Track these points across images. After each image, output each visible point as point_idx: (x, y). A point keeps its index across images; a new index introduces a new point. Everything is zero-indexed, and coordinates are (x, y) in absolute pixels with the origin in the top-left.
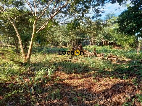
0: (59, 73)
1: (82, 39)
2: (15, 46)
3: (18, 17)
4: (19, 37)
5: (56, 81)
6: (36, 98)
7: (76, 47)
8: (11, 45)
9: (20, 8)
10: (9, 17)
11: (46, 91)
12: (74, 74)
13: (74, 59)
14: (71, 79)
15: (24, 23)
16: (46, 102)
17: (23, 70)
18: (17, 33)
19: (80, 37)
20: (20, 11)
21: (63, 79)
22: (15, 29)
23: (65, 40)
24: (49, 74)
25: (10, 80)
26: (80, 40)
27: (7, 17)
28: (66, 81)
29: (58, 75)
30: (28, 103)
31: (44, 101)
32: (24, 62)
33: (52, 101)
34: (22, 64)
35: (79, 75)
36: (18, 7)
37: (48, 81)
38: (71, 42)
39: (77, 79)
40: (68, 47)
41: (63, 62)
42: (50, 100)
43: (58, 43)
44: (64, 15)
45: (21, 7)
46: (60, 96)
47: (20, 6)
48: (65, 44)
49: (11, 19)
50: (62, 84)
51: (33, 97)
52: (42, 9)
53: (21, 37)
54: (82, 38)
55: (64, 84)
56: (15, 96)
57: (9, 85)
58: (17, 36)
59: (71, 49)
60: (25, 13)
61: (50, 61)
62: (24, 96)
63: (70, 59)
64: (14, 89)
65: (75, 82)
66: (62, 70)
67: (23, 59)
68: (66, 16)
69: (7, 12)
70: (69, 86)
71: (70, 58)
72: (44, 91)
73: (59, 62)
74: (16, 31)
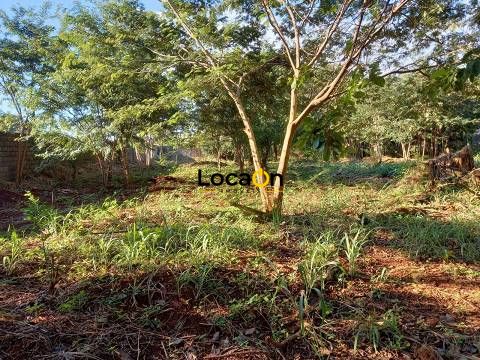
0: (382, 254)
1: (469, 126)
2: (233, 162)
3: (246, 77)
4: (249, 134)
5: (378, 282)
6: (317, 331)
7: (445, 159)
8: (224, 158)
9: (252, 48)
10: (226, 80)
11: (347, 313)
12: (447, 263)
13: (436, 203)
14: (436, 281)
15: (260, 92)
16: (354, 351)
17: (267, 234)
18: (246, 123)
19: (458, 118)
20: (250, 56)
21: (403, 279)
22: (241, 112)
23: (392, 134)
24: (349, 256)
25: (238, 261)
26: (458, 127)
27: (219, 80)
28: (416, 289)
29: (379, 263)
30: (293, 341)
31: (343, 346)
32: (264, 211)
33: (373, 350)
34: (262, 218)
35: (470, 271)
36: (245, 46)
37: (349, 278)
38: (417, 140)
39: (463, 284)
40: (406, 157)
41: (394, 215)
42: (363, 348)
43: (366, 145)
44: (392, 42)
45: (253, 43)
46: (402, 340)
47: (250, 41)
48: (393, 149)
49: (229, 84)
50: (400, 297)
51: (306, 324)
52: (314, 37)
53: (255, 133)
54: (466, 121)
55: (411, 296)
56: (255, 312)
57: (235, 276)
58: (246, 131)
59: (423, 167)
60: (264, 61)
61: (345, 211)
62: (279, 318)
63: (419, 205)
64: (252, 290)
65: (457, 297)
66: (396, 245)
67: (263, 202)
68: (401, 44)
69: (220, 65)
70: (432, 308)
71: (422, 202)
72: (339, 310)
73: (378, 216)
74: (244, 118)
